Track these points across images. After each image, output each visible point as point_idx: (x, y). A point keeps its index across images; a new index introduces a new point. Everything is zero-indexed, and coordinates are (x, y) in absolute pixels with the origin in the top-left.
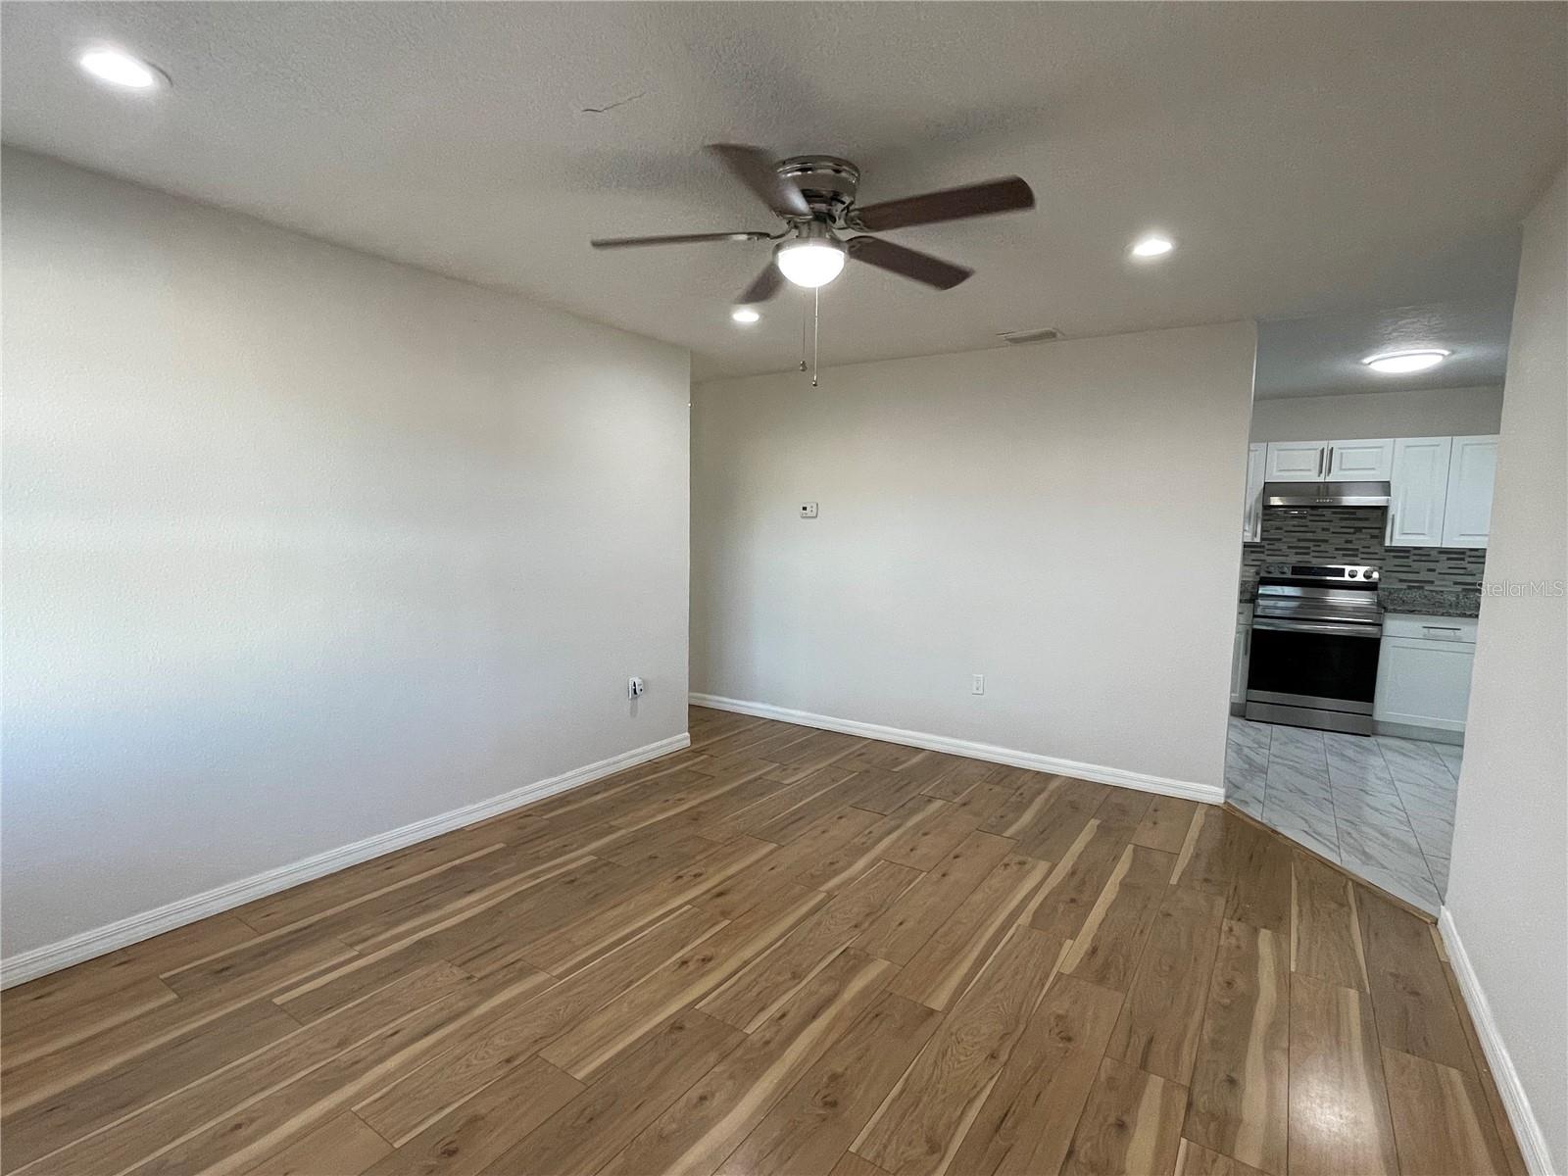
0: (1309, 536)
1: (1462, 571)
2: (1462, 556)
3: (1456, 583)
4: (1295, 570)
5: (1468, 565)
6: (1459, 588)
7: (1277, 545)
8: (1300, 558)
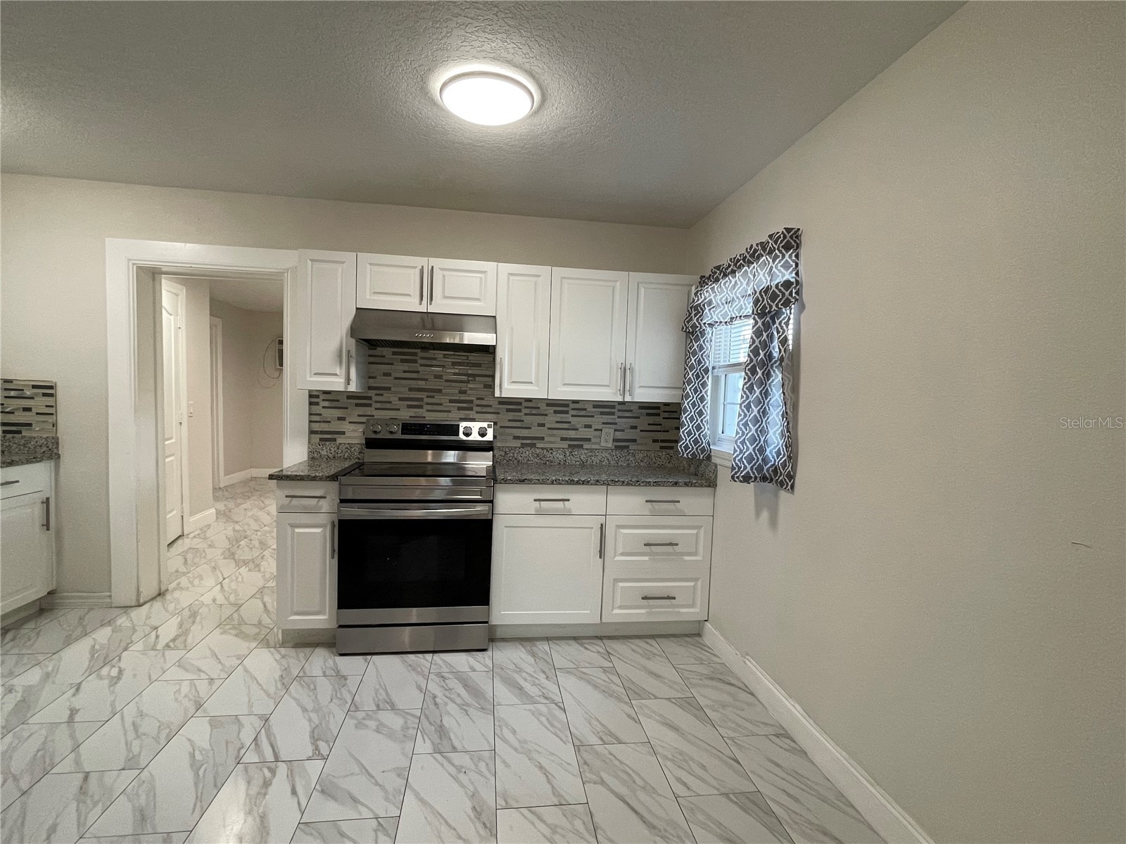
0: (422, 384)
1: (566, 426)
2: (565, 409)
3: (563, 439)
4: (406, 428)
5: (571, 419)
6: (565, 444)
7: (387, 396)
8: (412, 412)
